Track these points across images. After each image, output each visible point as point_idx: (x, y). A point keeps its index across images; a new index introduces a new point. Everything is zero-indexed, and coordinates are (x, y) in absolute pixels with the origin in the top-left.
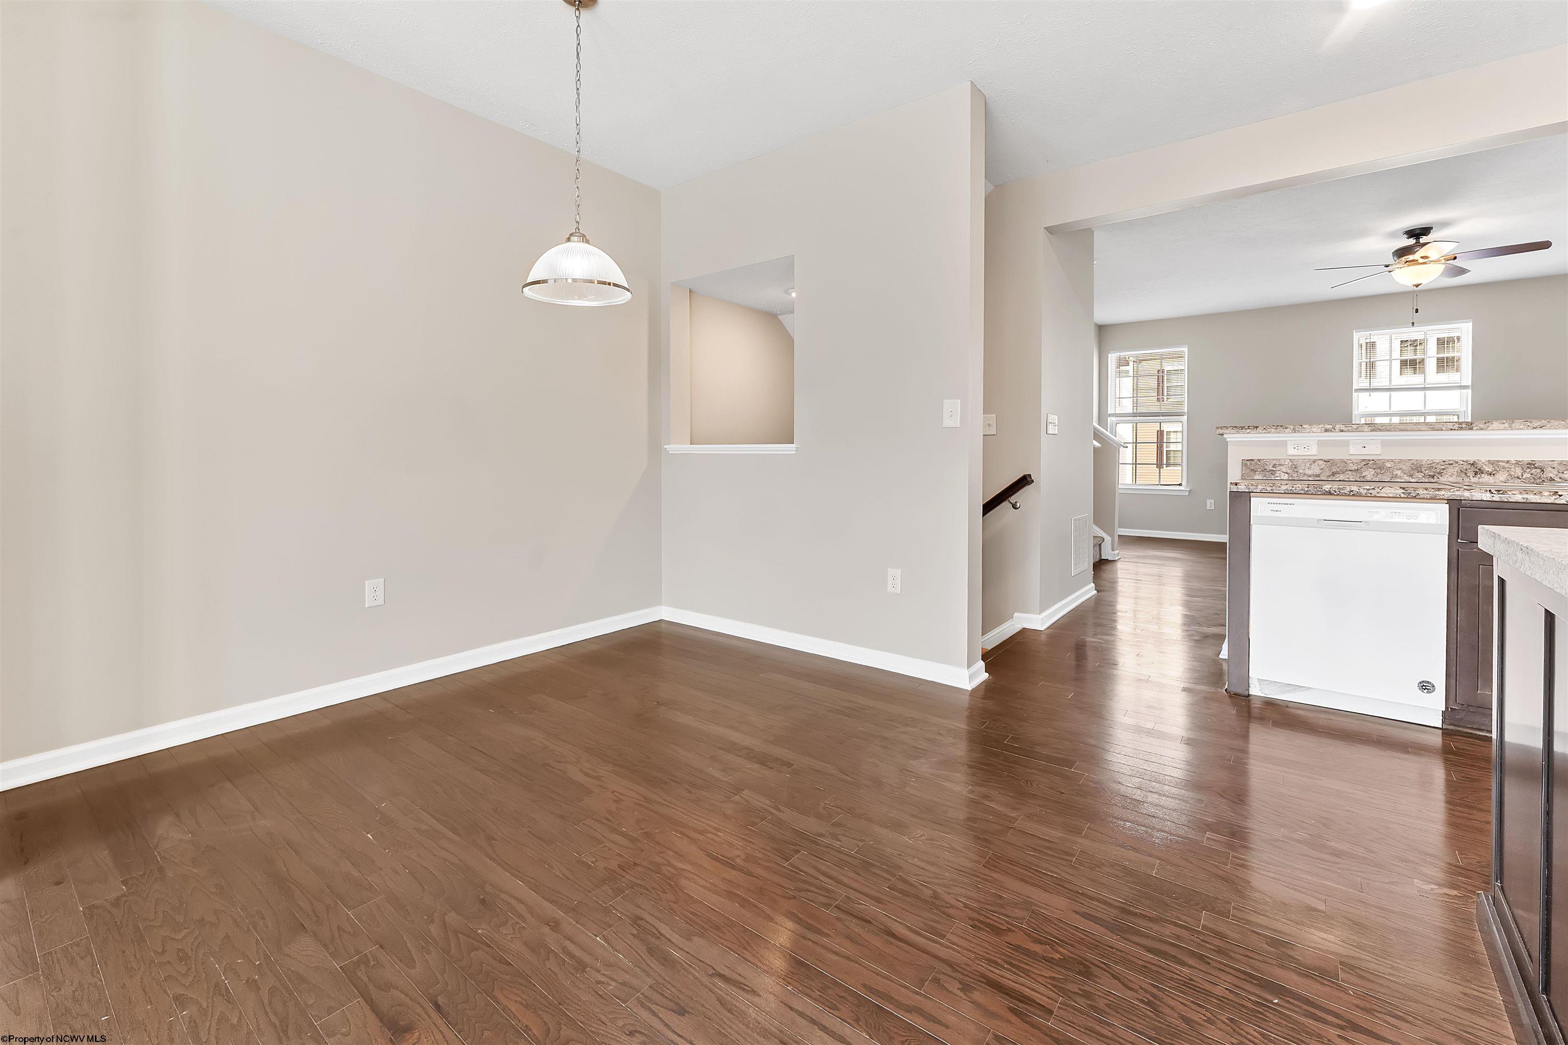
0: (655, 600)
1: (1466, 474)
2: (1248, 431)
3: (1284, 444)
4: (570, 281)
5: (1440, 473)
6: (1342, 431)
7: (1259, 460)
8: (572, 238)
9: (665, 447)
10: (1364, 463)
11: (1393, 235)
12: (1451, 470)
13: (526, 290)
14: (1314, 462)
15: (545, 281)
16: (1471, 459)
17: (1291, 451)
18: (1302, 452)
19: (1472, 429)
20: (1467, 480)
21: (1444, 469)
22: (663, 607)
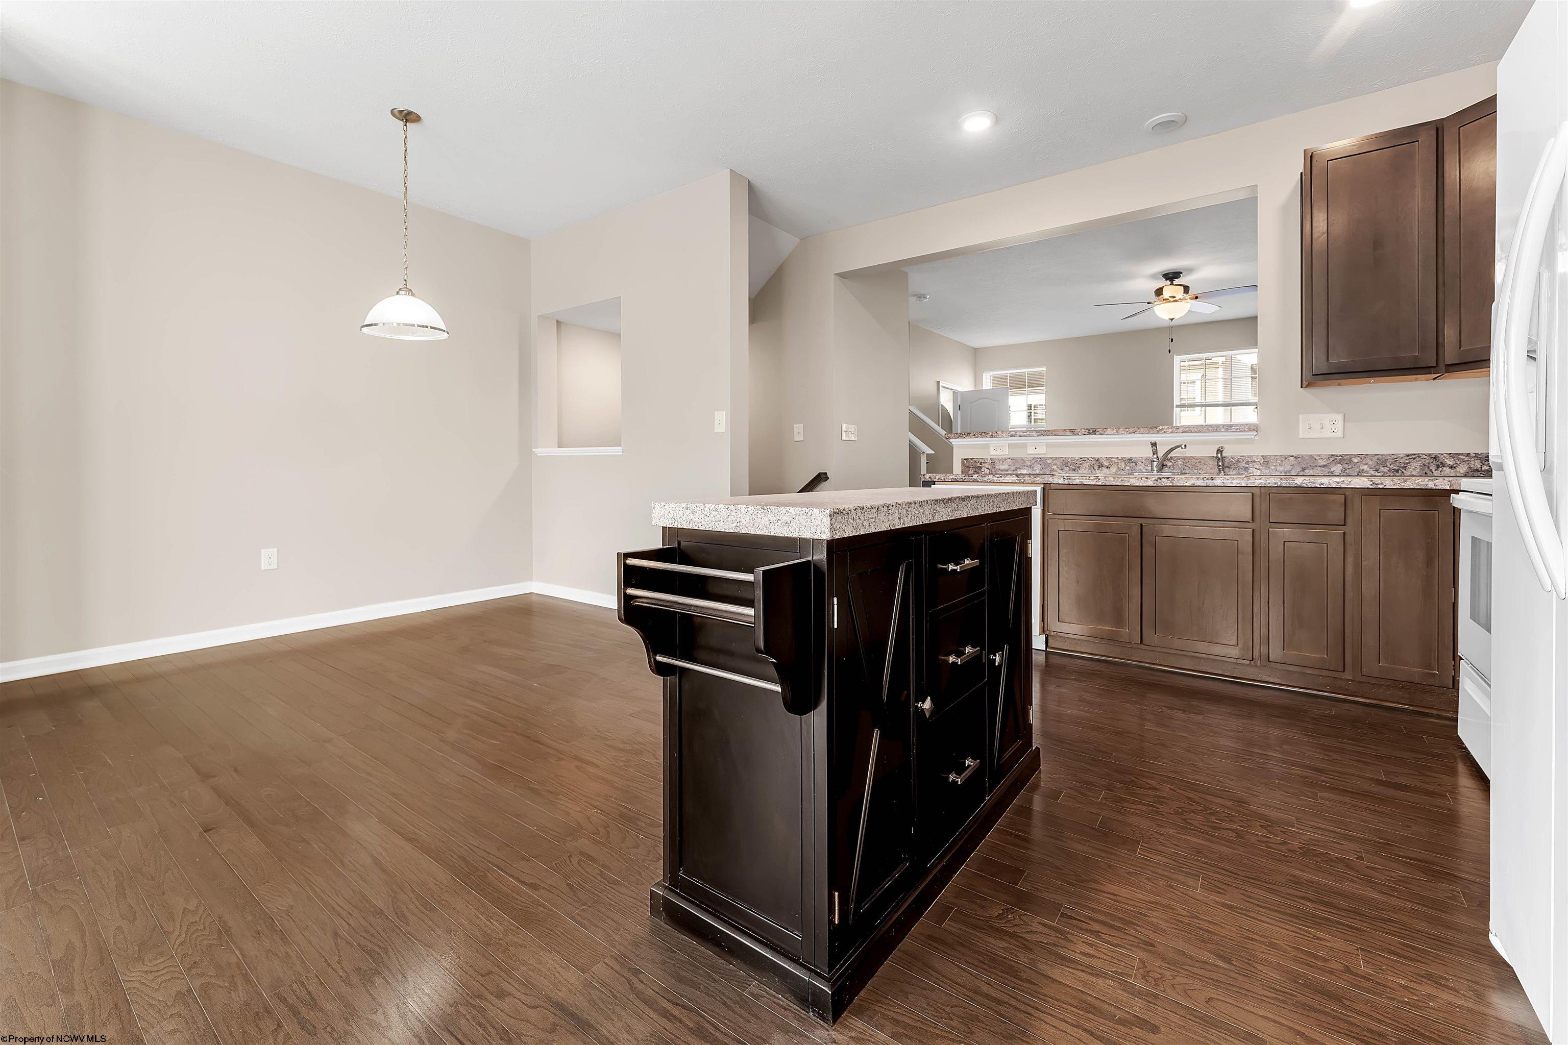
0: (529, 578)
1: (1093, 468)
2: (964, 436)
3: (987, 447)
4: (395, 325)
5: (1079, 467)
6: (1020, 436)
7: (972, 459)
8: (400, 292)
9: (534, 450)
10: (1034, 460)
11: (1154, 277)
12: (1086, 465)
13: (364, 329)
14: (1005, 459)
15: (376, 325)
16: (1097, 456)
17: (993, 452)
18: (999, 452)
19: (1095, 434)
20: (1094, 472)
21: (1081, 464)
22: (533, 582)
